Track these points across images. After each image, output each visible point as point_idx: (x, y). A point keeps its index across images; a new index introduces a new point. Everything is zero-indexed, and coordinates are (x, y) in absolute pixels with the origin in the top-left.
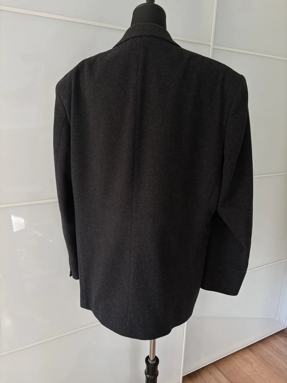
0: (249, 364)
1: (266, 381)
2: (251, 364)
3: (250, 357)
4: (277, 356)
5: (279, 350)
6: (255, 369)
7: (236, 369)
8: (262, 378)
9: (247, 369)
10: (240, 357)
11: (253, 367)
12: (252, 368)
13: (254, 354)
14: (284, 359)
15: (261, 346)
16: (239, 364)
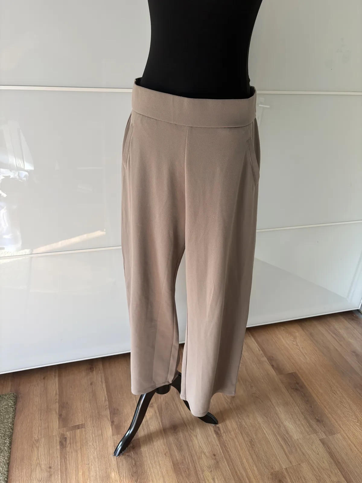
0: (292, 338)
1: (306, 356)
2: (295, 338)
3: (296, 331)
4: (332, 335)
5: (336, 330)
6: (297, 343)
7: (273, 340)
8: (302, 353)
9: (287, 341)
10: (284, 330)
11: (296, 341)
12: (294, 342)
13: (303, 329)
14: (338, 340)
15: (315, 323)
16: (279, 336)
